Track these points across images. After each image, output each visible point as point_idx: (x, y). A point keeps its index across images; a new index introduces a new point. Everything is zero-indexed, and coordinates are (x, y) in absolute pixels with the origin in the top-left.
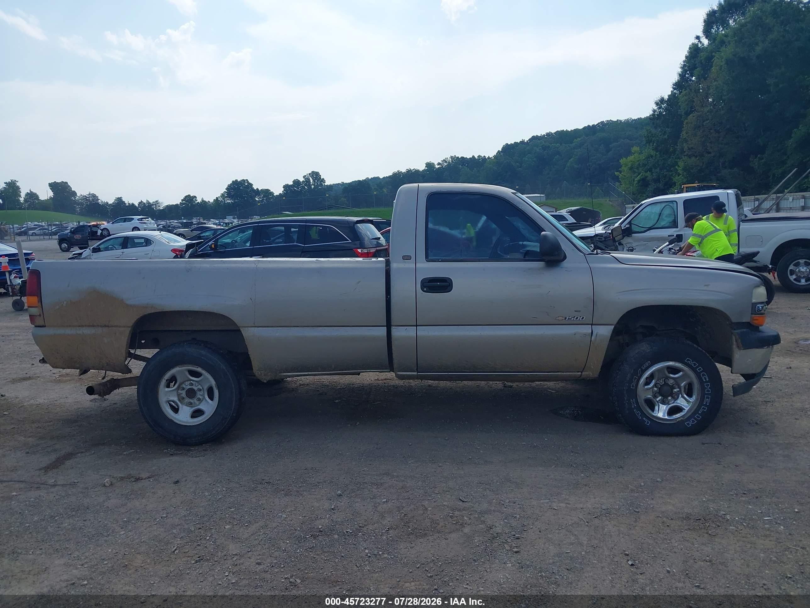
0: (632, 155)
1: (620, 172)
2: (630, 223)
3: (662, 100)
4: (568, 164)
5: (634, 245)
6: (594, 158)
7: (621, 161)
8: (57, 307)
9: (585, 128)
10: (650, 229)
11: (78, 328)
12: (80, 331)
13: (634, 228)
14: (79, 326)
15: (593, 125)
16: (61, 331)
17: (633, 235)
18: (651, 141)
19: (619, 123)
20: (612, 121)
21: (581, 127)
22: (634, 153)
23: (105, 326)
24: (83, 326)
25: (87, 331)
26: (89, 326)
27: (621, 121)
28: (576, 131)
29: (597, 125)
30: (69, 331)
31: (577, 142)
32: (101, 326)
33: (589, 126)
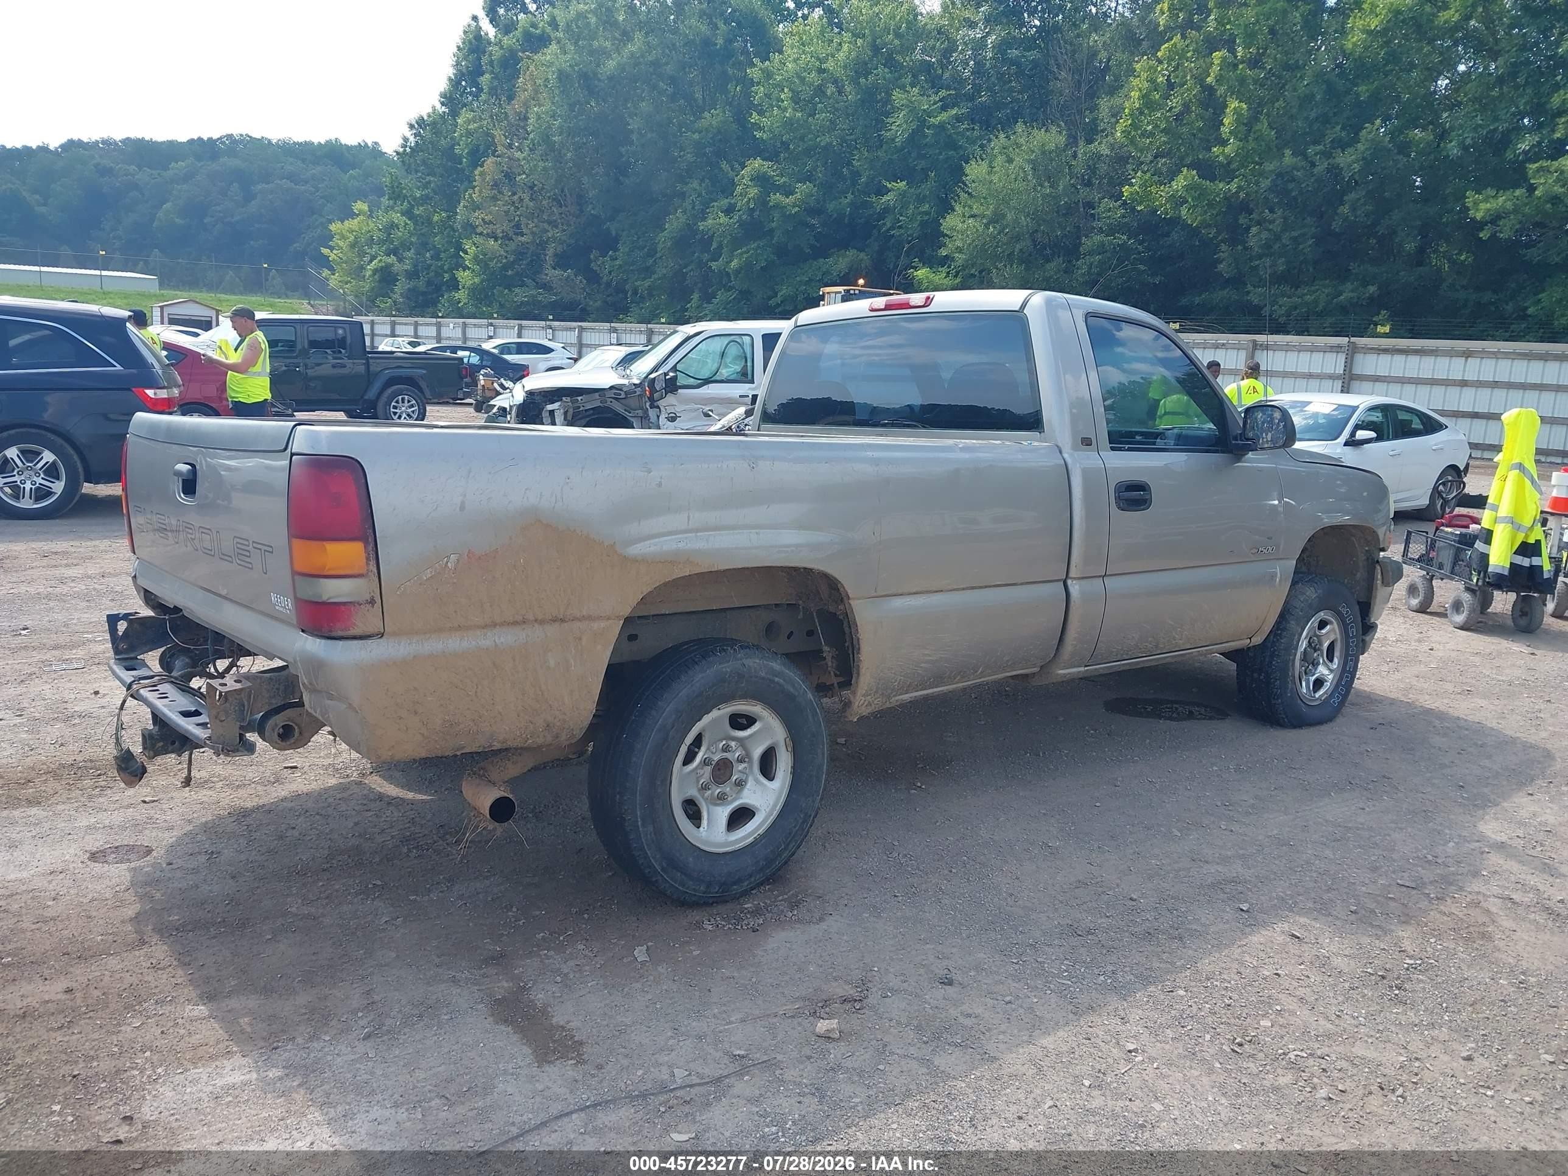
0: (353, 219)
1: (332, 249)
2: (674, 368)
3: (421, 122)
4: (160, 214)
5: (678, 409)
6: (218, 208)
7: (333, 227)
8: (428, 574)
9: (191, 142)
10: (707, 381)
11: (479, 633)
12: (488, 640)
13: (682, 380)
14: (485, 627)
15: (210, 139)
16: (434, 645)
17: (680, 391)
18: (399, 196)
19: (262, 145)
20: (250, 137)
21: (183, 138)
22: (358, 215)
23: (554, 620)
24: (494, 625)
25: (506, 638)
26: (515, 623)
27: (269, 141)
28: (172, 144)
29: (218, 139)
30: (454, 643)
31: (177, 169)
32: (542, 622)
33: (200, 139)
